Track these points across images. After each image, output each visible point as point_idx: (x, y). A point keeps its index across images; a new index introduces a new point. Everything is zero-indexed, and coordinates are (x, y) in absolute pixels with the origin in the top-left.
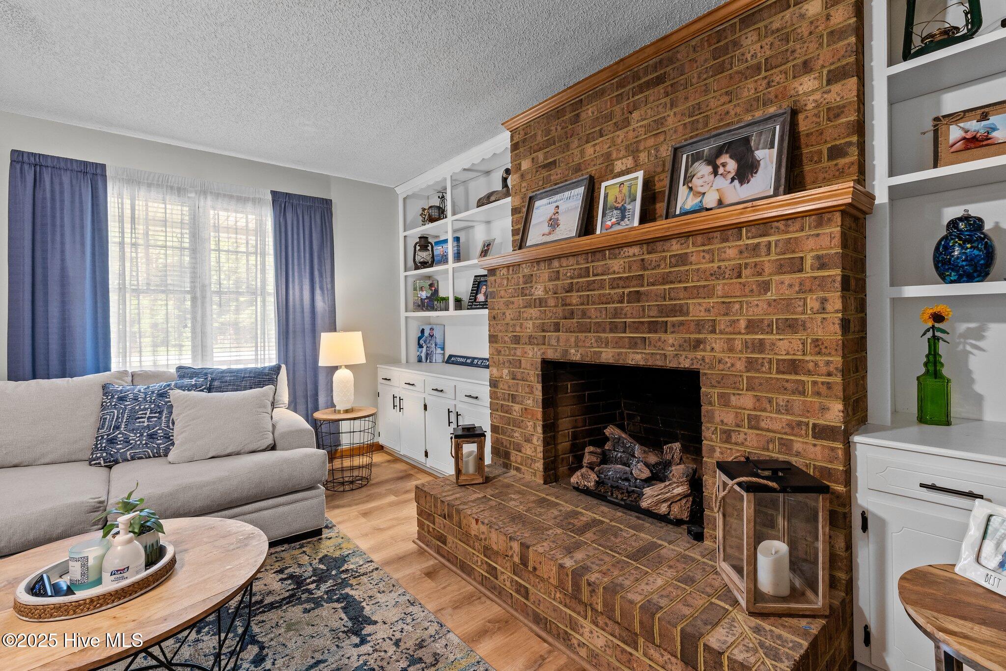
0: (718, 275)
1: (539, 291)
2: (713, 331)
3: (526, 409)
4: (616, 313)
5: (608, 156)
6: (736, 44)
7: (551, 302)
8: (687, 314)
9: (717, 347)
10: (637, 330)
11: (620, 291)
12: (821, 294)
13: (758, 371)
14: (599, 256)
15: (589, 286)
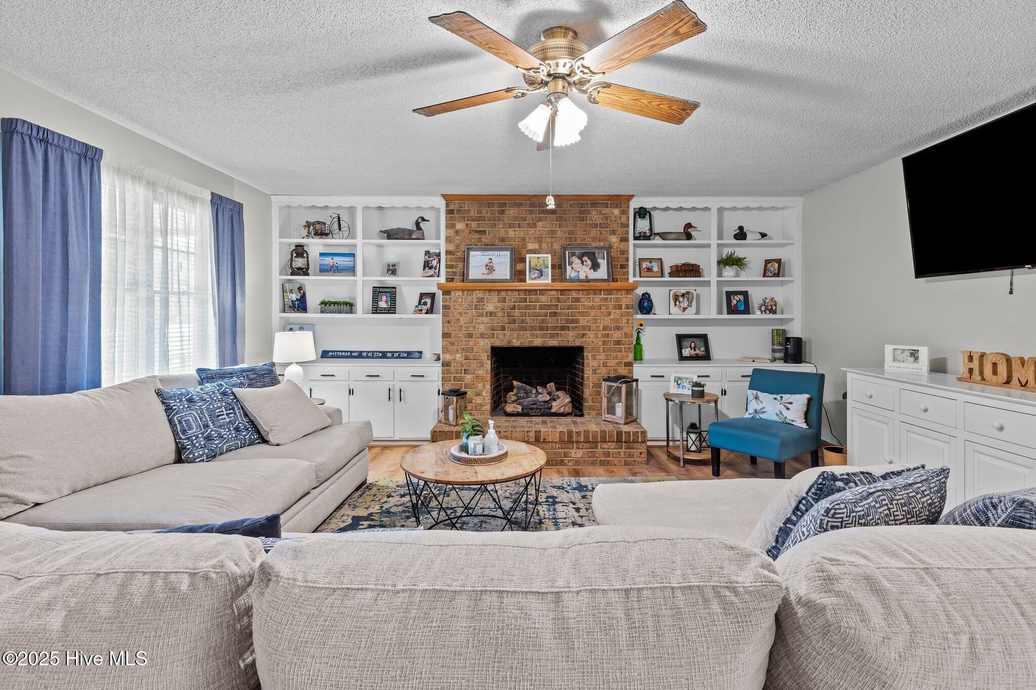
0: (592, 307)
1: (490, 307)
2: (590, 330)
3: (477, 376)
4: (543, 321)
5: (524, 239)
6: (589, 212)
7: (500, 314)
8: (579, 323)
9: (591, 337)
10: (554, 330)
11: (546, 311)
12: (627, 318)
13: (606, 345)
14: (533, 293)
15: (527, 307)
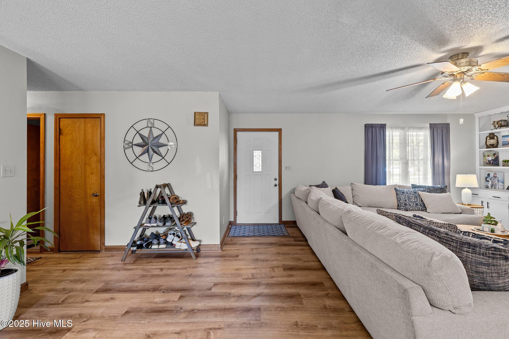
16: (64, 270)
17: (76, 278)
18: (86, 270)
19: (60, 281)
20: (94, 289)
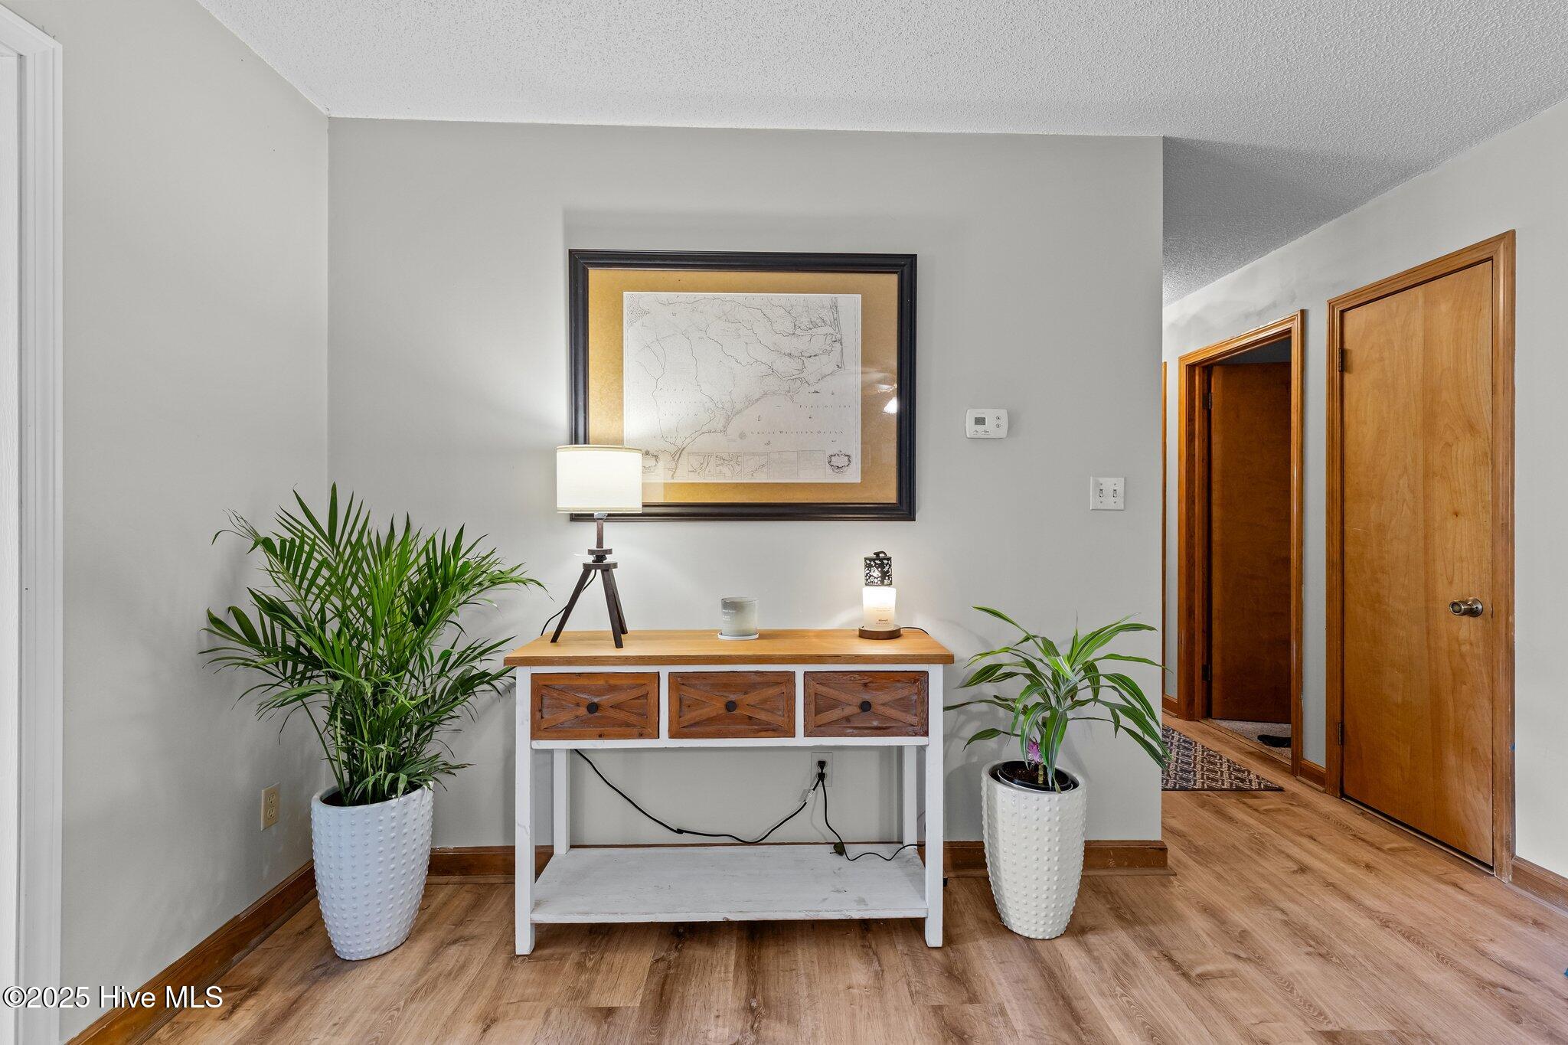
16: (1303, 869)
17: (1313, 923)
18: (1370, 913)
19: (1260, 899)
20: (1331, 1016)
